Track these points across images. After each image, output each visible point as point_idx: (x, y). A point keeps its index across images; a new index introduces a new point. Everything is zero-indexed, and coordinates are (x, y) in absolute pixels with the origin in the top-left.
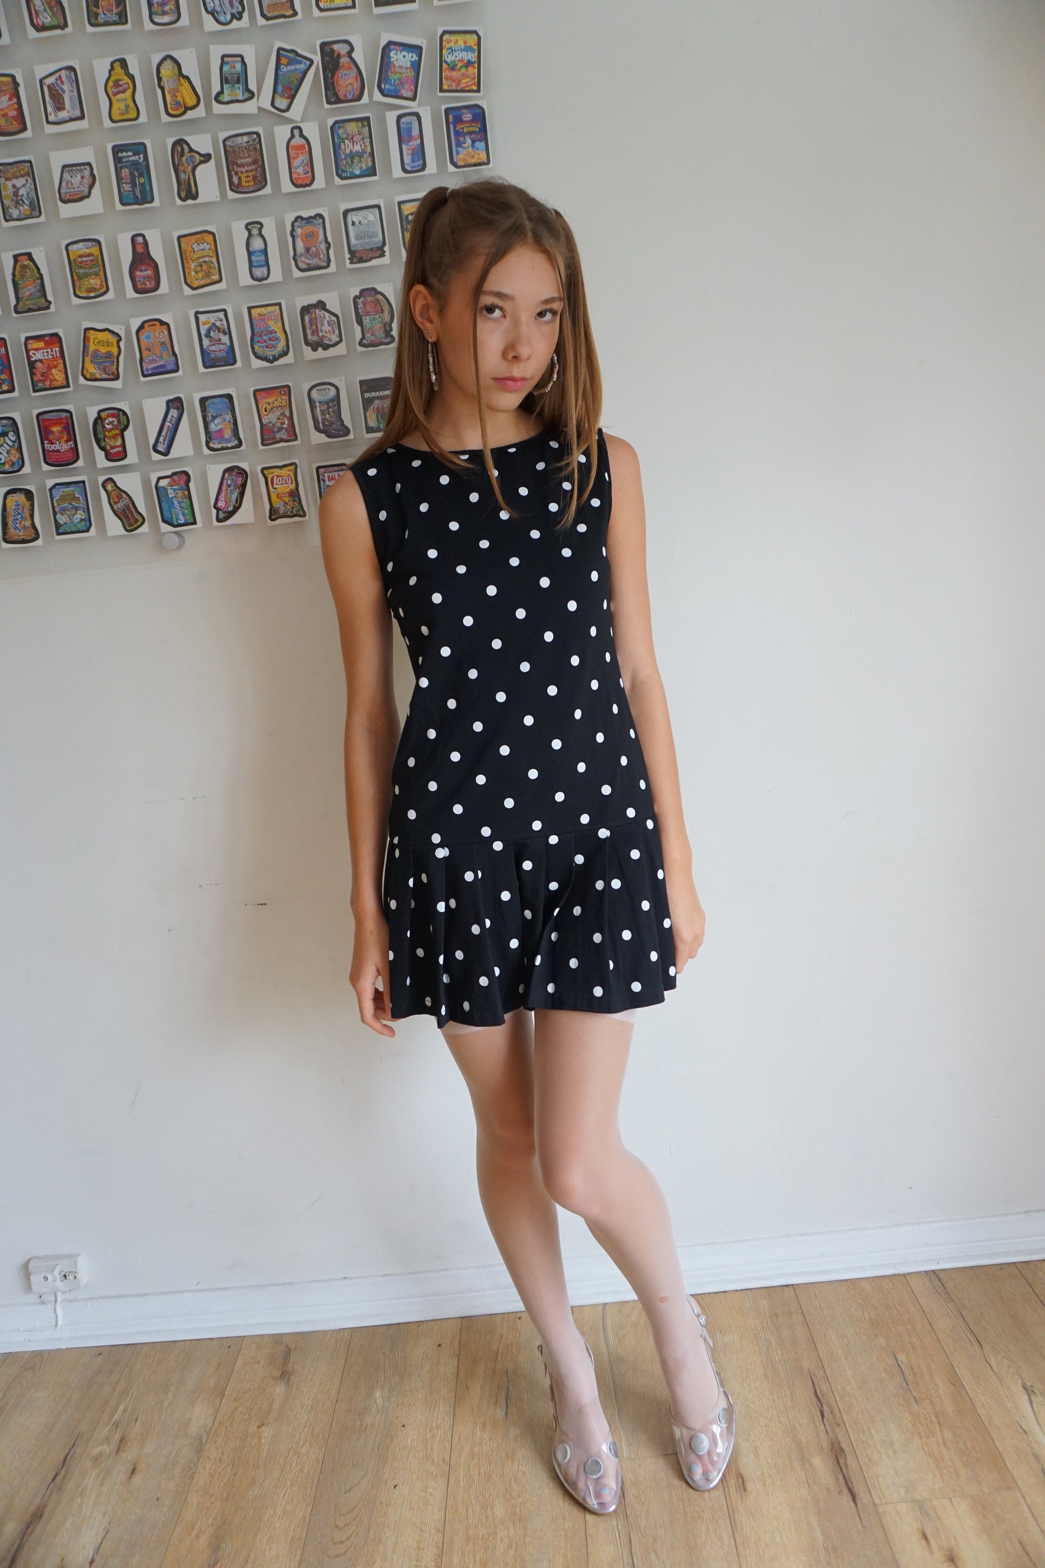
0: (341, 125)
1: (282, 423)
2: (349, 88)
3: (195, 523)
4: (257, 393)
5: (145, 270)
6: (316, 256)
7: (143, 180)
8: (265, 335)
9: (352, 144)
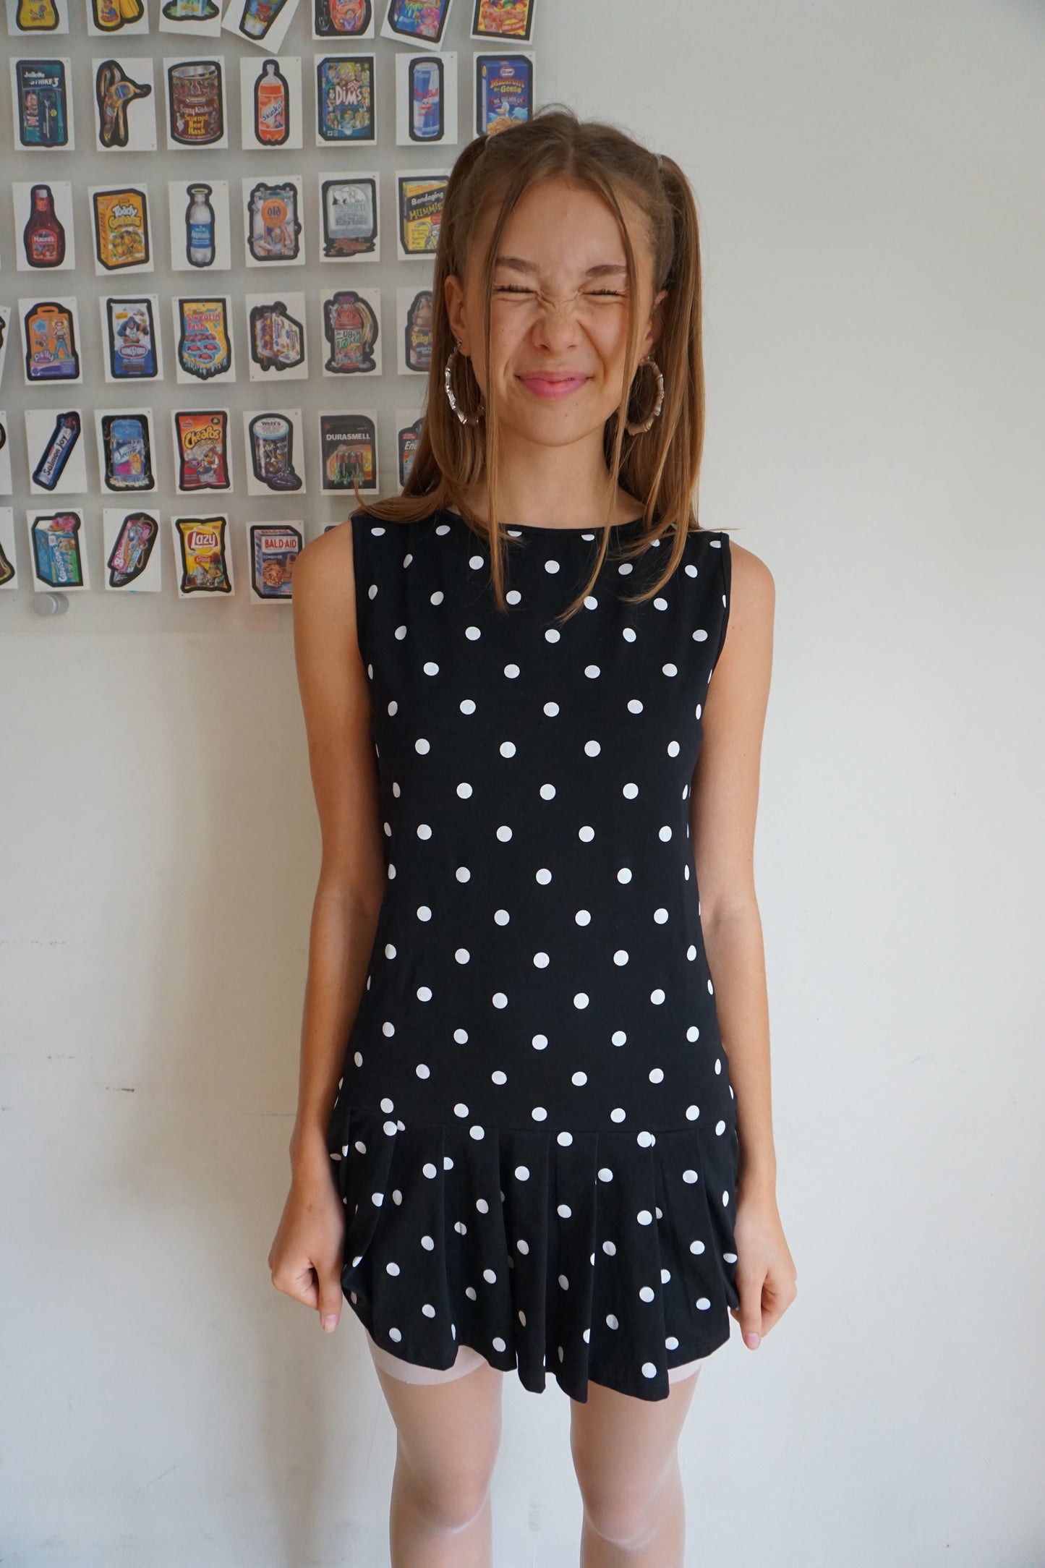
0: (332, 64)
1: (211, 463)
2: (350, 15)
3: (80, 583)
4: (180, 418)
5: (46, 236)
6: (280, 241)
7: (56, 113)
8: (199, 341)
9: (344, 92)
